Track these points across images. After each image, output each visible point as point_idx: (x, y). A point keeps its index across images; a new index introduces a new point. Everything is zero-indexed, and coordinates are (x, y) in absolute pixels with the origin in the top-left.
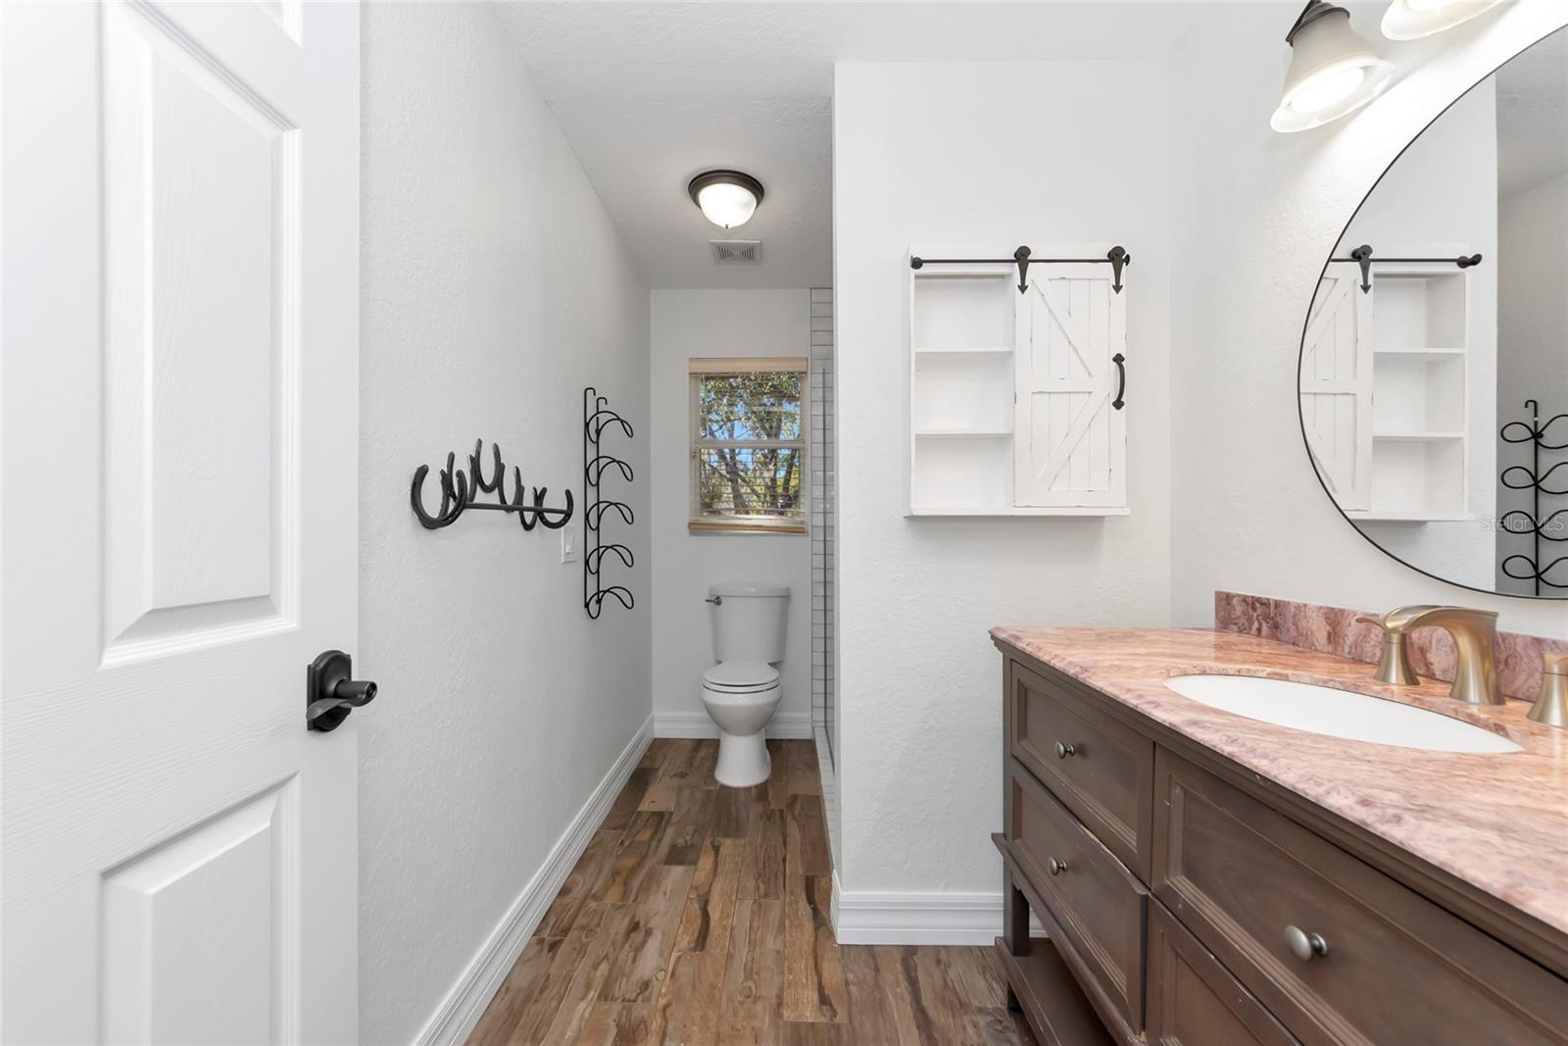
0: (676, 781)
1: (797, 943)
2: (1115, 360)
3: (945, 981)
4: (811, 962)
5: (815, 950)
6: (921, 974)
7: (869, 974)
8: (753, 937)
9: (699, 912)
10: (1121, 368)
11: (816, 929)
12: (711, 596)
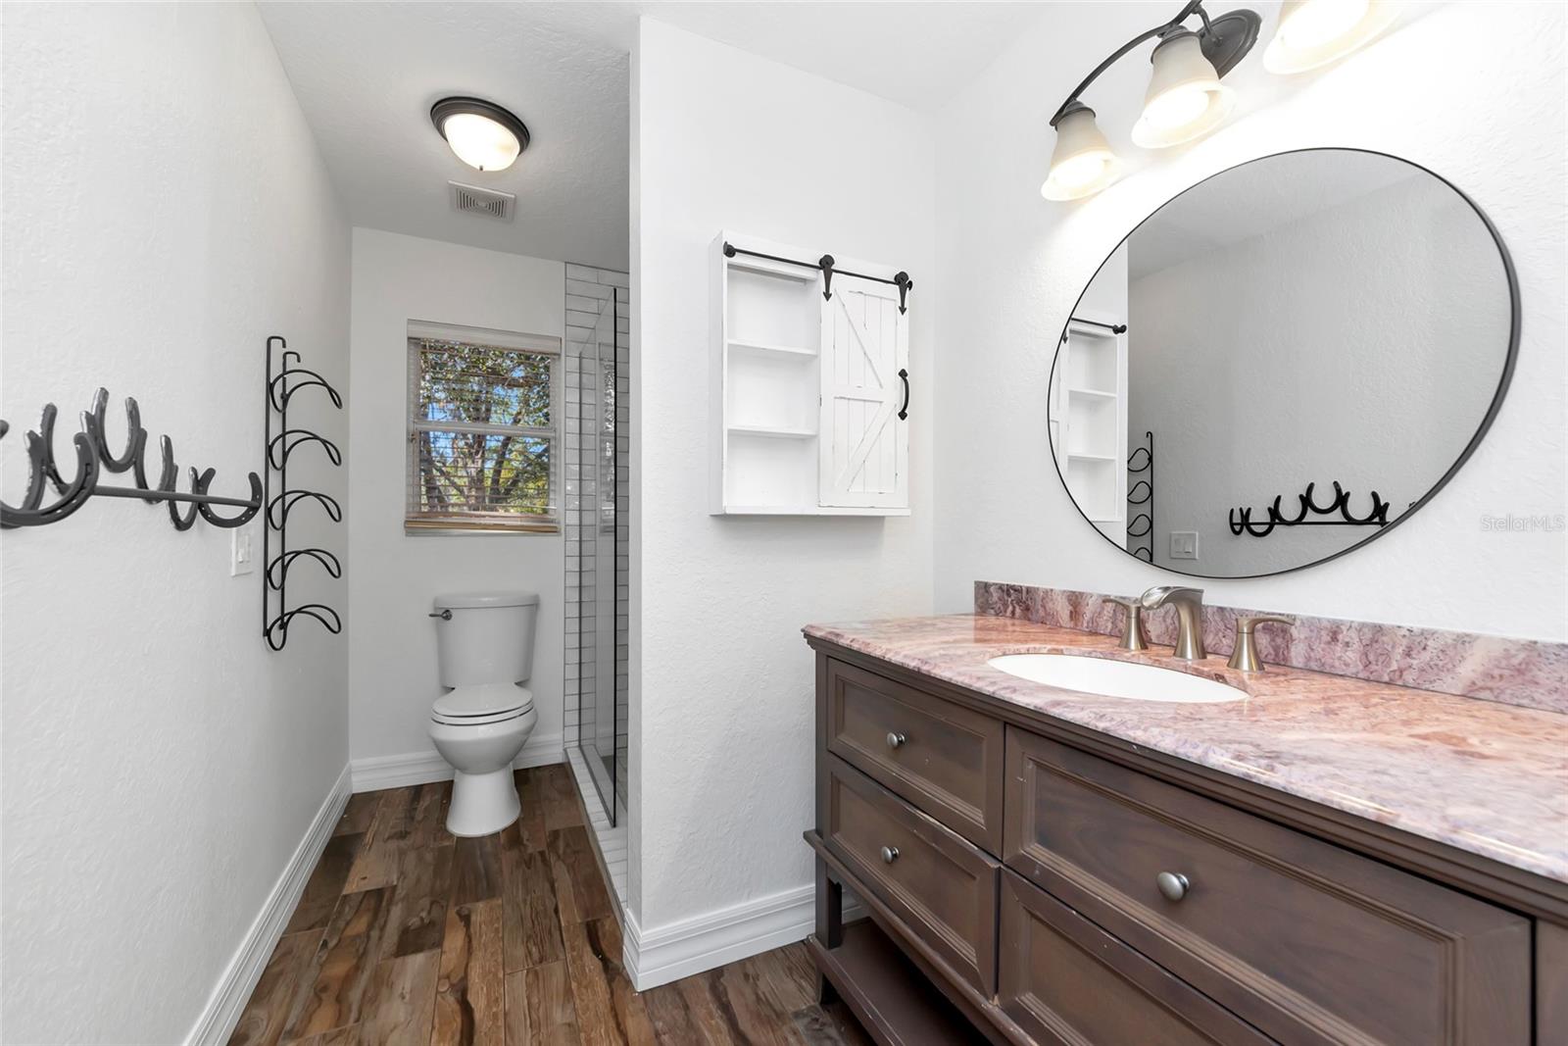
0: (393, 845)
1: (591, 1006)
2: (900, 374)
3: (757, 995)
4: (612, 1024)
5: (613, 1009)
6: (732, 996)
7: (679, 1014)
8: (534, 1016)
9: (456, 1007)
10: (906, 381)
11: (610, 982)
12: (436, 609)
